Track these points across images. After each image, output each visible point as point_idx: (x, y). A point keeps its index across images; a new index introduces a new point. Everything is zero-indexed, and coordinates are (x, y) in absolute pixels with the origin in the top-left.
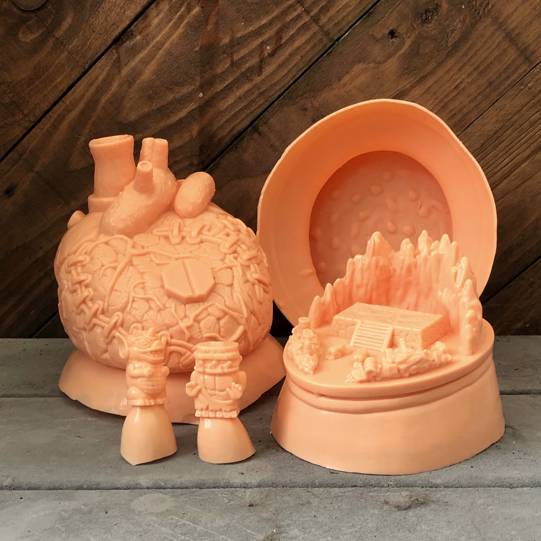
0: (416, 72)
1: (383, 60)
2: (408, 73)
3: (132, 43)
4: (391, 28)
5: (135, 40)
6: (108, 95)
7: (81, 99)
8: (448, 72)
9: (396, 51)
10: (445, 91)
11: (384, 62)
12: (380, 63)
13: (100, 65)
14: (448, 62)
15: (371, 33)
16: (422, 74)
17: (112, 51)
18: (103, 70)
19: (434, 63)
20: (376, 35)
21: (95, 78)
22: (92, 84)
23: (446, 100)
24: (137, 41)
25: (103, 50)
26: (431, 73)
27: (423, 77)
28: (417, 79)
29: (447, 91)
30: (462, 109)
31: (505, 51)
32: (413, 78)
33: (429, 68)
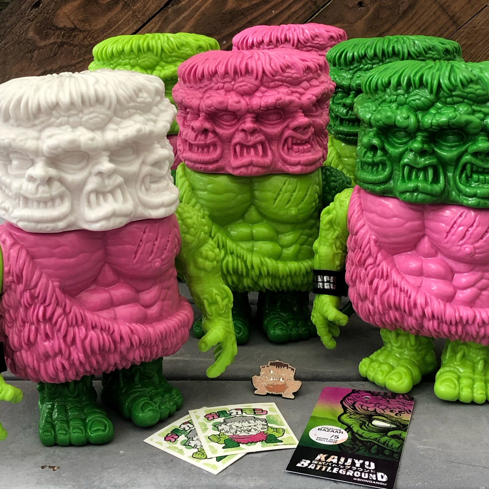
9: (363, 16)
31: (439, 17)
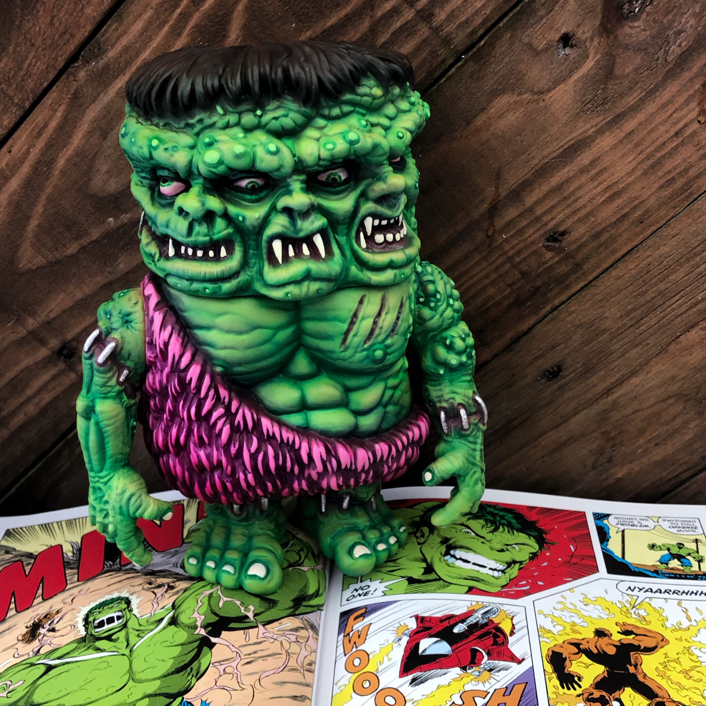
0: (607, 107)
1: (546, 87)
2: (592, 109)
3: (101, 63)
4: (564, 30)
5: (105, 60)
6: (68, 152)
7: (25, 159)
8: (664, 106)
10: (658, 139)
11: (549, 90)
12: (542, 93)
13: (50, 102)
14: (665, 90)
15: (526, 40)
16: (618, 111)
17: (68, 78)
18: (56, 110)
19: (639, 91)
20: (535, 43)
21: (43, 125)
22: (40, 134)
23: (659, 155)
24: (109, 61)
25: (51, 76)
26: (634, 109)
27: (618, 116)
28: (608, 119)
29: (661, 140)
30: (686, 170)
32: (601, 118)
33: (631, 100)
